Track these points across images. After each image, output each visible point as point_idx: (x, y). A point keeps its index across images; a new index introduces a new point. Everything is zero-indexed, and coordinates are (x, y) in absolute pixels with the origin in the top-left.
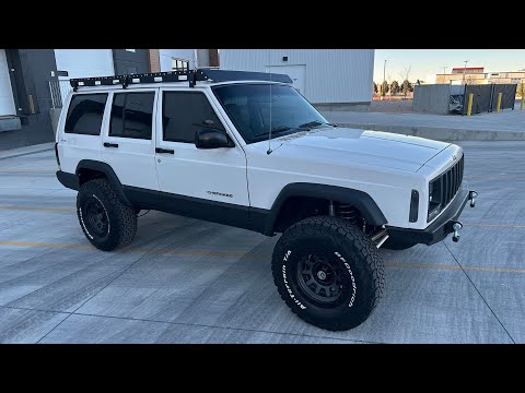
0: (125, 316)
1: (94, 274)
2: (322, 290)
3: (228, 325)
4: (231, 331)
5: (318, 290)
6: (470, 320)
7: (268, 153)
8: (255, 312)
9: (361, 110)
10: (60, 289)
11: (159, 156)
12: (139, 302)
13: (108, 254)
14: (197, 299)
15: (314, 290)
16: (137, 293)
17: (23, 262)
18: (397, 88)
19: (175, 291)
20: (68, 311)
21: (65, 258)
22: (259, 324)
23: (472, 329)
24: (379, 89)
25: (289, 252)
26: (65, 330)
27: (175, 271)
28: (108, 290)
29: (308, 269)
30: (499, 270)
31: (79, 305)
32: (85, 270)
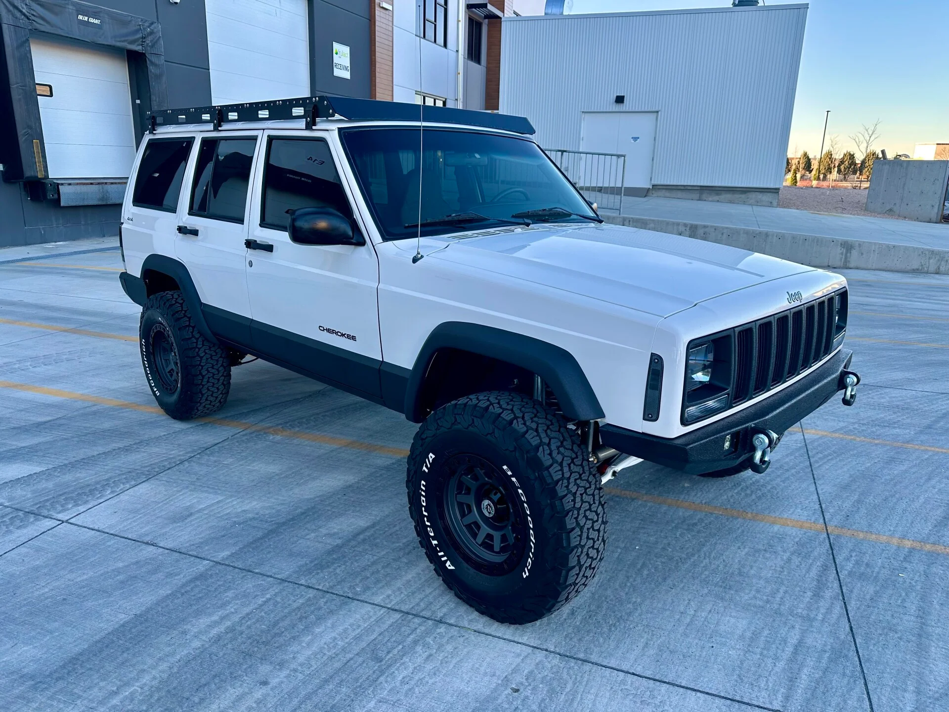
0: (146, 539)
1: (136, 459)
2: (490, 537)
3: (313, 581)
4: (311, 593)
5: (481, 538)
6: (793, 640)
7: (415, 260)
8: (374, 563)
9: (758, 203)
10: (68, 477)
11: (252, 254)
12: (183, 517)
13: (178, 426)
14: (284, 524)
15: (475, 536)
16: (188, 499)
17: (39, 424)
18: (849, 166)
19: (253, 505)
20: (60, 516)
21: (107, 425)
22: (367, 589)
23: (792, 660)
24: (815, 165)
25: (432, 456)
26: (38, 550)
27: (273, 468)
28: (144, 489)
29: (468, 492)
30: (908, 544)
31: (82, 509)
32: (127, 450)
